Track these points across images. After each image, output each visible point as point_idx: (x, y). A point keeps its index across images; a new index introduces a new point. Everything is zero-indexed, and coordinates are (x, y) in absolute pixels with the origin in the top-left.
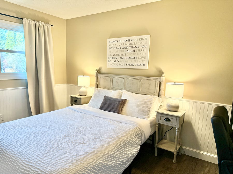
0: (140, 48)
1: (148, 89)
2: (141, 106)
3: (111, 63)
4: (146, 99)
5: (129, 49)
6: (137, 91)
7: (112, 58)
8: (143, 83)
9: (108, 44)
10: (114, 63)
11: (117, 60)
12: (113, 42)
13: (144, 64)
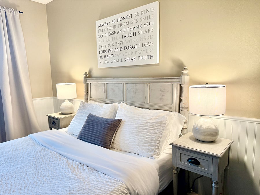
0: (144, 28)
1: (161, 99)
2: (145, 132)
3: (103, 59)
4: (154, 119)
5: (127, 33)
6: (143, 103)
7: (104, 52)
8: (151, 90)
9: (97, 29)
10: (107, 59)
11: (111, 53)
12: (103, 25)
13: (152, 56)
